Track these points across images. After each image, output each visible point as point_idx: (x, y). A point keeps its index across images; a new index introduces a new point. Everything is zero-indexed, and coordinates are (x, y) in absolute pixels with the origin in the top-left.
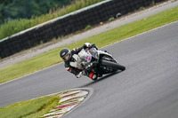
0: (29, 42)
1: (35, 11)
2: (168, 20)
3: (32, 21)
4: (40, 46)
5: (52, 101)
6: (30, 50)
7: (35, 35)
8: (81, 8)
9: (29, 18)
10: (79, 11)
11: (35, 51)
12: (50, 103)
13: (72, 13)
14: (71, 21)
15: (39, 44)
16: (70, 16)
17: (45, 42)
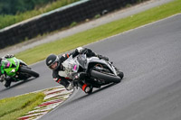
0: (14, 38)
1: (19, 7)
2: (155, 18)
3: (16, 17)
4: (25, 42)
5: (37, 98)
6: (15, 47)
7: (19, 31)
8: (66, 4)
9: (14, 14)
10: (64, 8)
11: (20, 47)
12: (34, 101)
13: (58, 10)
14: (56, 18)
15: (24, 40)
16: (56, 13)
17: (30, 38)
